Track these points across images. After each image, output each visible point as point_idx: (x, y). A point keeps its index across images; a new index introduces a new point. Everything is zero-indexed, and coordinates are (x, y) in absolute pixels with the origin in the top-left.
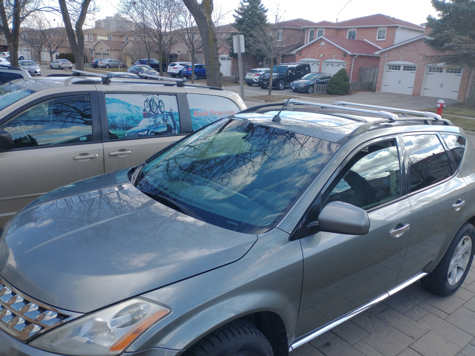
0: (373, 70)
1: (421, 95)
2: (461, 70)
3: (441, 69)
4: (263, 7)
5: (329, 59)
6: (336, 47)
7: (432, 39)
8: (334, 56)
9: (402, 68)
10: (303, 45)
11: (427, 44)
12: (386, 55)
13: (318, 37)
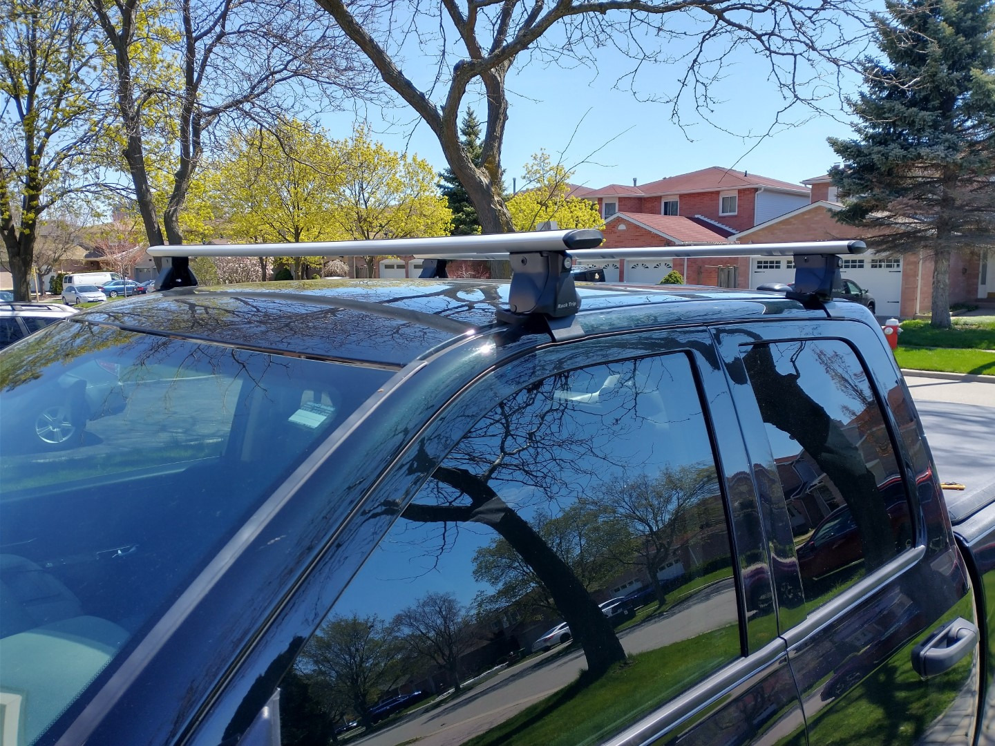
0: (726, 271)
2: (898, 261)
3: (861, 261)
6: (649, 232)
7: (844, 208)
9: (784, 264)
11: (837, 219)
12: (750, 242)
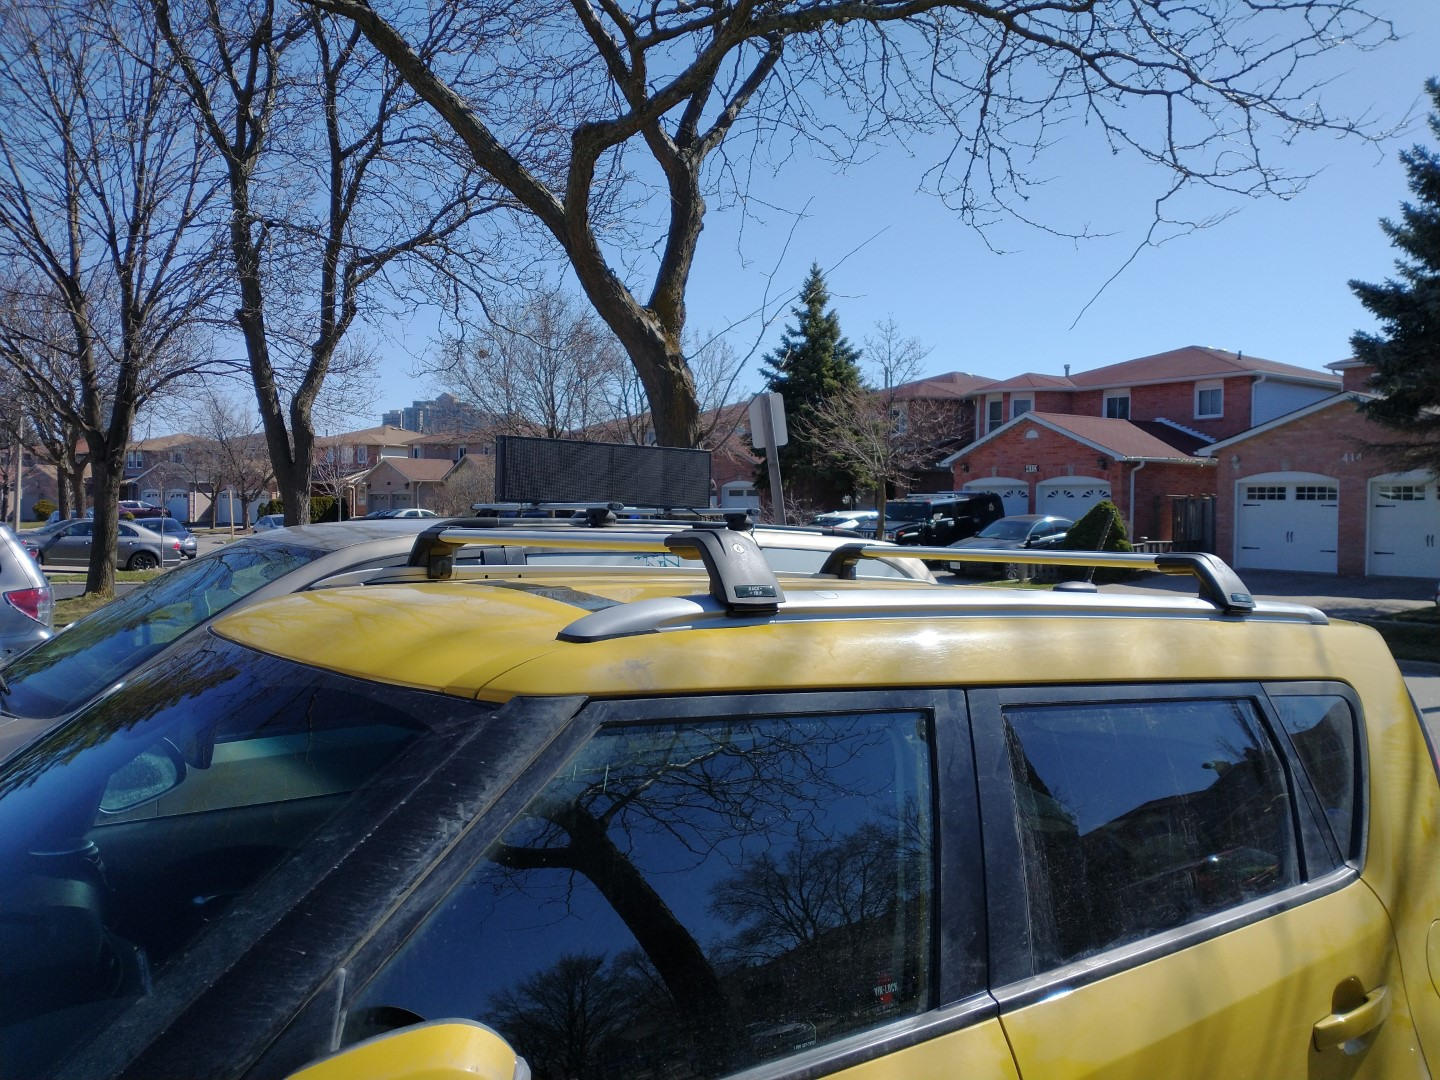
0: (1199, 503)
1: (1367, 573)
3: (1418, 489)
4: (846, 346)
5: (1057, 476)
6: (1074, 442)
7: (1381, 397)
8: (1070, 468)
9: (1291, 494)
10: (972, 440)
12: (1235, 458)
13: (1015, 416)
